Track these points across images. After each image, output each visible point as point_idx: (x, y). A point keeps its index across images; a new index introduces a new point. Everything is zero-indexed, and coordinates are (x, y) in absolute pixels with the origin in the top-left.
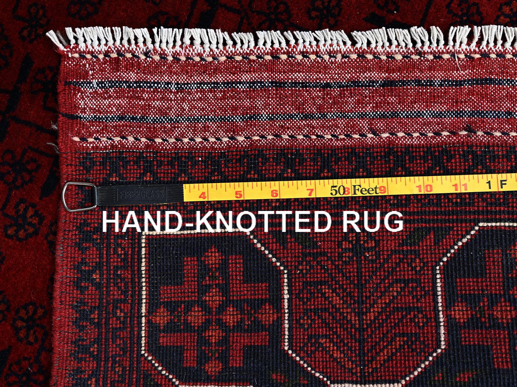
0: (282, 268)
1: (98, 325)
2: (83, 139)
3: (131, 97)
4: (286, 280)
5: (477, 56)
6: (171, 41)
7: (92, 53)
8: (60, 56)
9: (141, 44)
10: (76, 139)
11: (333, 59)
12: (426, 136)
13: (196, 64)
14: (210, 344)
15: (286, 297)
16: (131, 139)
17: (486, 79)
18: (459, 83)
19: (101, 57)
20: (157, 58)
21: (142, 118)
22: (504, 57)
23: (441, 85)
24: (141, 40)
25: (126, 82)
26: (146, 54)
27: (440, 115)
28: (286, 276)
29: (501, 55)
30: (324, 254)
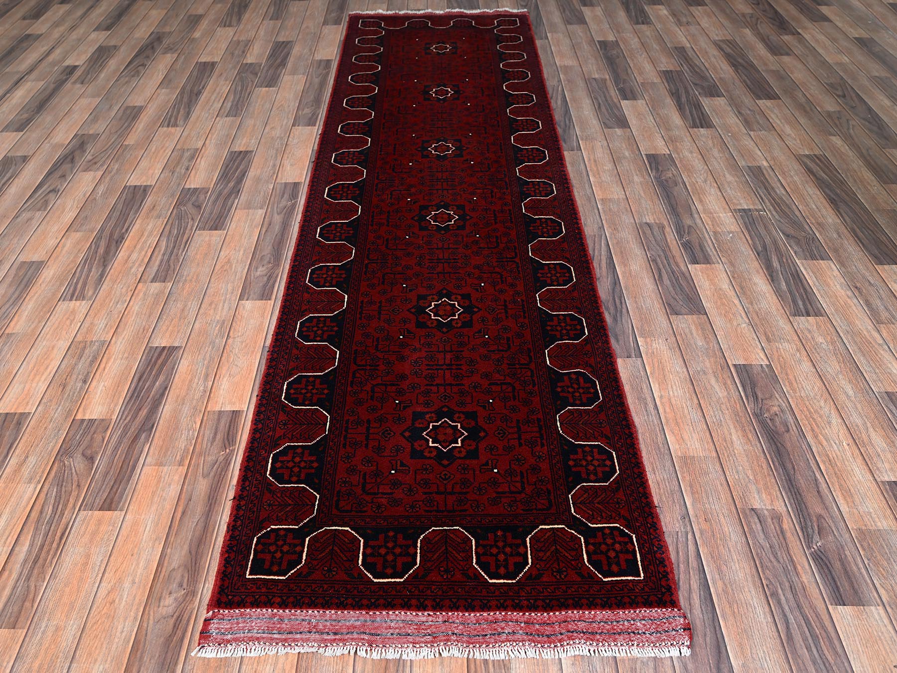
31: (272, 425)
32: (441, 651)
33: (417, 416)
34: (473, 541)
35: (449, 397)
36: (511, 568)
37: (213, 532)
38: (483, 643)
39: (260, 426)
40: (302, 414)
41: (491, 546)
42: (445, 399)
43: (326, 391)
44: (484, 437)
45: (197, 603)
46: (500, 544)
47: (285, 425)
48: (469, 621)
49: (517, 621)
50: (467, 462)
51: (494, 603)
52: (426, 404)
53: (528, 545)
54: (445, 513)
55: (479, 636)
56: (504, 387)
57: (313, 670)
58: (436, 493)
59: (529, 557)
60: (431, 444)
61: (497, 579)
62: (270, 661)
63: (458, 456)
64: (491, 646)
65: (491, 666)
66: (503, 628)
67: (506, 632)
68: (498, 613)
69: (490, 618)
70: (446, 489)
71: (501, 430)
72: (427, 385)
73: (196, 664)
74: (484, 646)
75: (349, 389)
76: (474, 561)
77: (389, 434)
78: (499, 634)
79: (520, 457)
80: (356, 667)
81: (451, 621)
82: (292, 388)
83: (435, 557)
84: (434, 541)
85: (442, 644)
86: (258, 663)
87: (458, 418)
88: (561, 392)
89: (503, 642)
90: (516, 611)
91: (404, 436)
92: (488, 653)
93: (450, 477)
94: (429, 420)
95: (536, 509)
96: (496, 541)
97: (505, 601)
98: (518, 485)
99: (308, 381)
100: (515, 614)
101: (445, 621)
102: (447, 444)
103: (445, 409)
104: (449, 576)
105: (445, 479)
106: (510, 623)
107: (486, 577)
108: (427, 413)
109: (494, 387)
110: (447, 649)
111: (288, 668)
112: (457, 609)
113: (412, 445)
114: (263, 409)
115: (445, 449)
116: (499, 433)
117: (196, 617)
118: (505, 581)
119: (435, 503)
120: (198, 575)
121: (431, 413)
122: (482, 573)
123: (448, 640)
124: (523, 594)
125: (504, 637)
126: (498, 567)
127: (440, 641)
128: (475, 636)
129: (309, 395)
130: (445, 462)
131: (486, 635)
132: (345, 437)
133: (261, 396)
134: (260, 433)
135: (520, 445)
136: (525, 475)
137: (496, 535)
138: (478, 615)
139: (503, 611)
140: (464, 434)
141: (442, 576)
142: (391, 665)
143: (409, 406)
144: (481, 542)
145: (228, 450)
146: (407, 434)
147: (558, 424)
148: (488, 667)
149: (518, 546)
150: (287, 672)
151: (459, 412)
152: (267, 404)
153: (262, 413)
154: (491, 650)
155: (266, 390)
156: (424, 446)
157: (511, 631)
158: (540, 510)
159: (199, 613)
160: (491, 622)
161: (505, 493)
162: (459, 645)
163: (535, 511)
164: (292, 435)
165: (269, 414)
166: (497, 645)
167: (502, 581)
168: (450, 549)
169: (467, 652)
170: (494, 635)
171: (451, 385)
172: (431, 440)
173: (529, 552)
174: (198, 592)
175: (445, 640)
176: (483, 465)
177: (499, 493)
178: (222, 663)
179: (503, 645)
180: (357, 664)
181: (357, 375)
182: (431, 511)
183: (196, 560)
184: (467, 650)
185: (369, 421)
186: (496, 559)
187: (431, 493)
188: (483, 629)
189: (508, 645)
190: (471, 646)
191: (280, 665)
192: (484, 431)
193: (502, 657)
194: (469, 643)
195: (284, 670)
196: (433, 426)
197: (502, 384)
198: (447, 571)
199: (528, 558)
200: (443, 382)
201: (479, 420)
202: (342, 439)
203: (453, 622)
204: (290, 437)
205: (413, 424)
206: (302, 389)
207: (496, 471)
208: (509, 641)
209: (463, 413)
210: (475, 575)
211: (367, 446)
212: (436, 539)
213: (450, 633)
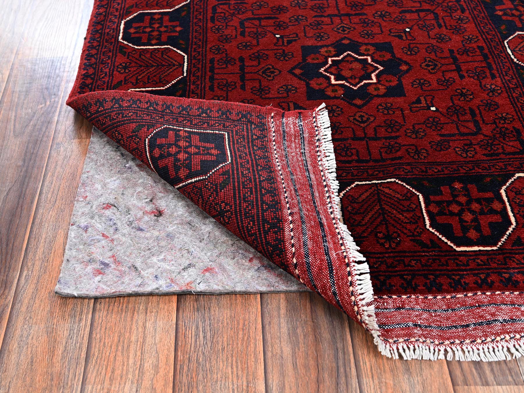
0: (208, 175)
1: (180, 113)
2: (272, 117)
3: (295, 135)
4: (202, 178)
5: (347, 261)
6: (327, 148)
7: (316, 121)
8: (313, 109)
9: (324, 137)
10: (273, 114)
11: (329, 208)
12: (292, 239)
13: (316, 159)
14: (168, 148)
15: (193, 180)
16: (274, 134)
17: (332, 267)
18: (327, 254)
19: (315, 124)
20: (317, 144)
21: (285, 139)
22: (349, 276)
23: (324, 245)
24: (325, 137)
25: (303, 133)
26: (318, 140)
27: (305, 244)
28: (204, 177)
29: (350, 274)
30: (217, 195)
31: (107, 70)
32: (401, 351)
33: (307, 51)
34: (421, 197)
35: (348, 28)
36: (487, 231)
37: (32, 202)
38: (465, 338)
39: (91, 71)
40: (148, 55)
41: (449, 203)
42: (344, 31)
43: (178, 29)
44: (407, 71)
45: (11, 298)
46: (463, 199)
47: (125, 68)
48: (436, 308)
49: (513, 303)
50: (391, 100)
51: (470, 280)
52: (318, 37)
53: (505, 199)
54: (371, 164)
55: (456, 327)
56: (422, 14)
57: (200, 388)
58: (353, 139)
59: (511, 214)
60: (333, 82)
61: (467, 246)
62: (130, 376)
63: (375, 93)
64: (479, 341)
65: (488, 371)
66: (493, 315)
67: (500, 319)
68: (479, 293)
69: (469, 301)
70: (365, 134)
71: (429, 61)
72: (315, 16)
73: (12, 385)
74: (468, 341)
75: (210, 25)
76: (428, 223)
77: (273, 72)
78: (489, 323)
79: (464, 91)
80: (270, 381)
81: (407, 307)
82: (131, 27)
83: (367, 219)
84: (360, 200)
85: (401, 340)
86: (111, 380)
87: (366, 50)
88: (503, 15)
89: (497, 334)
90: (508, 290)
91: (295, 75)
92: (476, 351)
93: (368, 119)
94: (326, 54)
95: (503, 153)
96: (455, 196)
97: (488, 275)
98: (471, 125)
99: (152, 19)
100: (507, 293)
101: (399, 308)
102: (357, 80)
103: (346, 42)
104: (393, 245)
105: (363, 122)
106: (503, 307)
107: (449, 243)
108: (322, 47)
109: (408, 16)
110: (412, 347)
111: (159, 386)
112: (415, 291)
113: (308, 85)
114: (94, 52)
115: (355, 86)
116: (428, 66)
117: (10, 318)
118: (481, 248)
119: (354, 151)
120: (12, 258)
121: (327, 46)
122: (443, 239)
123: (410, 335)
124: (514, 265)
125: (498, 327)
126: (465, 229)
127: (398, 336)
128: (449, 328)
129: (155, 33)
130: (358, 102)
131: (468, 326)
132: (212, 78)
133: (91, 38)
134: (92, 79)
135: (462, 77)
136: (478, 112)
137: (452, 188)
138: (449, 297)
139: (487, 290)
140: (377, 68)
141: (382, 245)
142: (326, 376)
143: (295, 40)
144: (432, 198)
145: (48, 103)
146: (298, 71)
147: (509, 51)
148: (484, 373)
149: (489, 201)
150: (158, 391)
151: (366, 44)
152: (99, 46)
153: (92, 56)
154: (480, 347)
155: (97, 31)
156: (325, 85)
157: (507, 318)
158: (509, 154)
159: (14, 312)
160: (472, 306)
161: (453, 135)
162: (428, 341)
163: (502, 156)
164: (137, 79)
165: (102, 57)
166: (489, 339)
167: (476, 248)
168: (387, 208)
169: (442, 352)
170: (481, 324)
171: (348, 15)
172: (332, 77)
173: (509, 208)
174: (12, 283)
175: (405, 335)
176: (413, 103)
177: (443, 135)
178: (54, 383)
179: (498, 339)
180: (270, 376)
181: (219, 10)
182: (349, 162)
183: (8, 241)
184: (442, 349)
185: (242, 60)
186: (460, 219)
187: (345, 140)
188: (461, 318)
189: (508, 337)
190: (447, 342)
191: (146, 383)
192: (406, 63)
193: (501, 356)
194: (443, 338)
195: (154, 389)
196: (332, 61)
197: (417, 11)
198: (388, 237)
199: (508, 216)
200: (336, 12)
201: (395, 52)
202: (207, 80)
203: (412, 309)
204: (134, 81)
205: (304, 60)
206: (145, 27)
207: (433, 109)
208: (508, 333)
209: (372, 45)
210: (432, 241)
211: (243, 87)
212: (364, 197)
213: (411, 324)
